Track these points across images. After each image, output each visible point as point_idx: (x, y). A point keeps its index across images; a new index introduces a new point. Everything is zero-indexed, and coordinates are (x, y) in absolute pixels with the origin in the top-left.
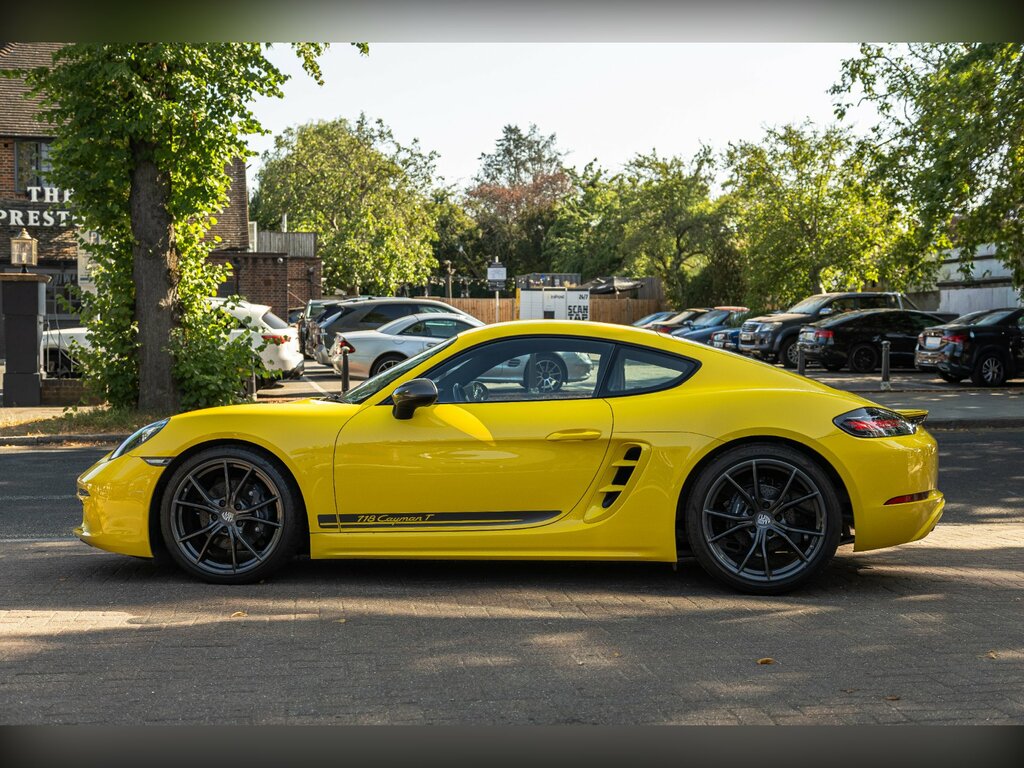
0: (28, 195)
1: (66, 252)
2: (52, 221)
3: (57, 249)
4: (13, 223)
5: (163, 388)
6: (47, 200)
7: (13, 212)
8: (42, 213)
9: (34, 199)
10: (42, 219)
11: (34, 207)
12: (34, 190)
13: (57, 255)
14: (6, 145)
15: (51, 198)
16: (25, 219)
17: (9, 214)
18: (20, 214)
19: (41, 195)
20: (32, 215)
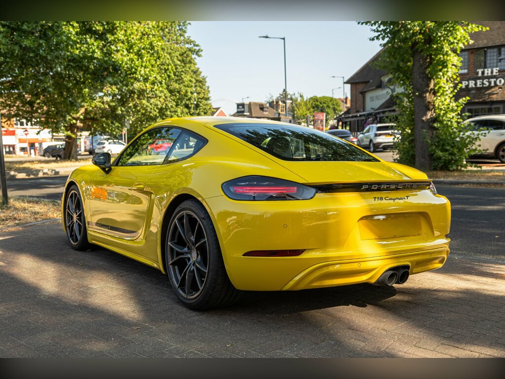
0: (478, 73)
1: (492, 97)
2: (487, 84)
3: (488, 96)
4: (470, 86)
6: (486, 75)
7: (470, 82)
8: (483, 80)
9: (480, 75)
10: (483, 84)
11: (479, 78)
12: (480, 71)
13: (488, 99)
14: (472, 53)
15: (488, 73)
16: (476, 84)
17: (469, 83)
18: (474, 82)
19: (483, 73)
20: (479, 82)
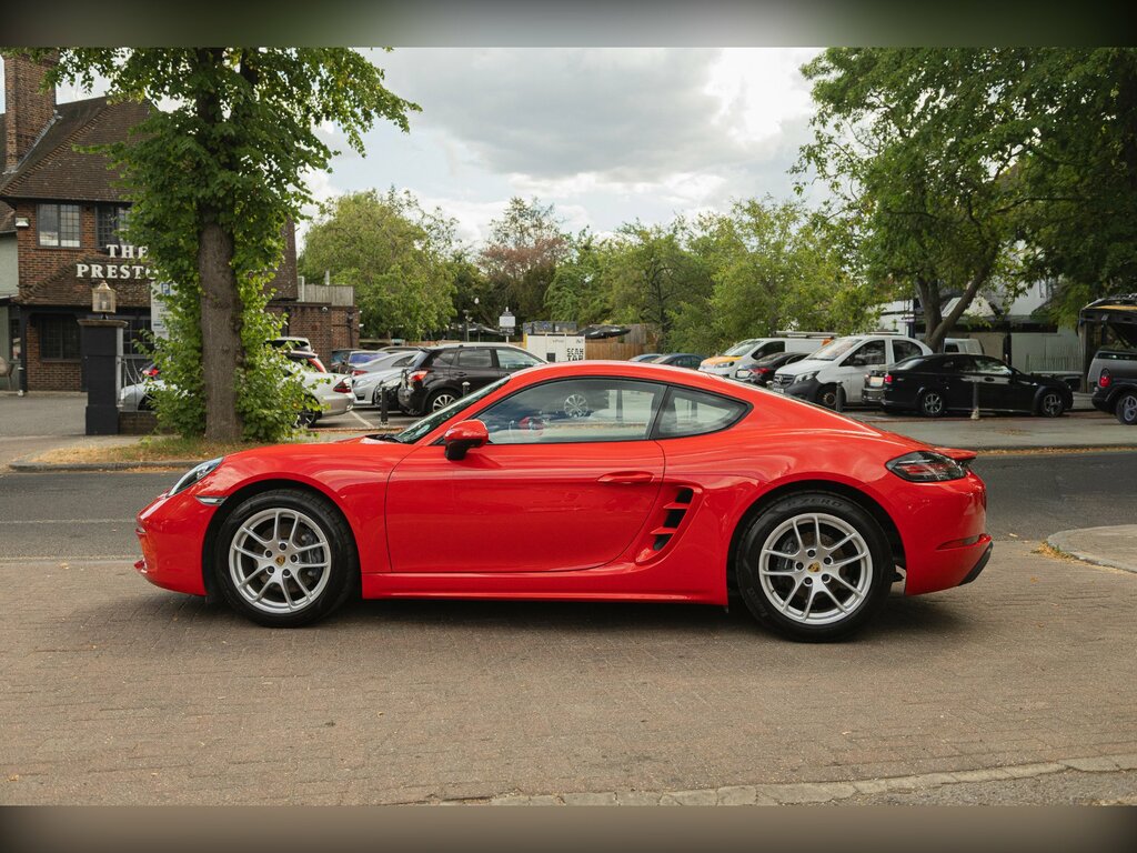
0: (107, 252)
1: (141, 301)
2: (128, 274)
3: (133, 298)
4: (94, 275)
5: (227, 420)
6: (124, 256)
7: (94, 266)
8: (119, 267)
9: (113, 255)
10: (119, 273)
11: (112, 262)
12: (113, 248)
13: (133, 303)
14: (88, 209)
15: (128, 254)
16: (105, 272)
17: (90, 268)
18: (100, 268)
19: (118, 252)
20: (111, 269)
